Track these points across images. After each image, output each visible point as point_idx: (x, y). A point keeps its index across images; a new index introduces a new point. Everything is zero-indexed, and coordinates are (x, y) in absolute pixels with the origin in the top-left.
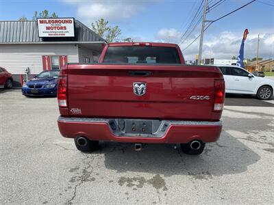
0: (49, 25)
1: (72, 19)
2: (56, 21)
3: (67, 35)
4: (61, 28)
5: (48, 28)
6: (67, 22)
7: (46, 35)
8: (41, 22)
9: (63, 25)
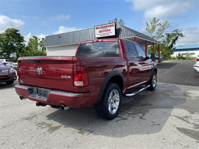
0: (101, 30)
1: (114, 24)
2: (105, 27)
3: (111, 35)
4: (108, 30)
5: (100, 32)
6: (111, 26)
7: (99, 36)
8: (97, 28)
9: (108, 28)
